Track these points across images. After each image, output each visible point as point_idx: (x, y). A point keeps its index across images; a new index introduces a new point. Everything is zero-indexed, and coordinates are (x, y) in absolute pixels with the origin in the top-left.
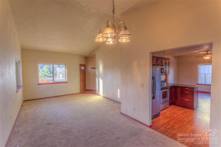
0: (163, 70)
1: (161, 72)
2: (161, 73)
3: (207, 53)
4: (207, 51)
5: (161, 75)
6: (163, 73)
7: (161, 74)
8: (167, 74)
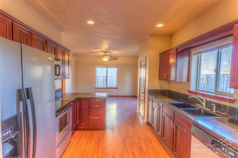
0: (59, 69)
1: (54, 74)
2: (56, 75)
3: (105, 55)
4: (105, 52)
5: (56, 79)
6: (58, 75)
7: (56, 77)
8: (66, 77)
